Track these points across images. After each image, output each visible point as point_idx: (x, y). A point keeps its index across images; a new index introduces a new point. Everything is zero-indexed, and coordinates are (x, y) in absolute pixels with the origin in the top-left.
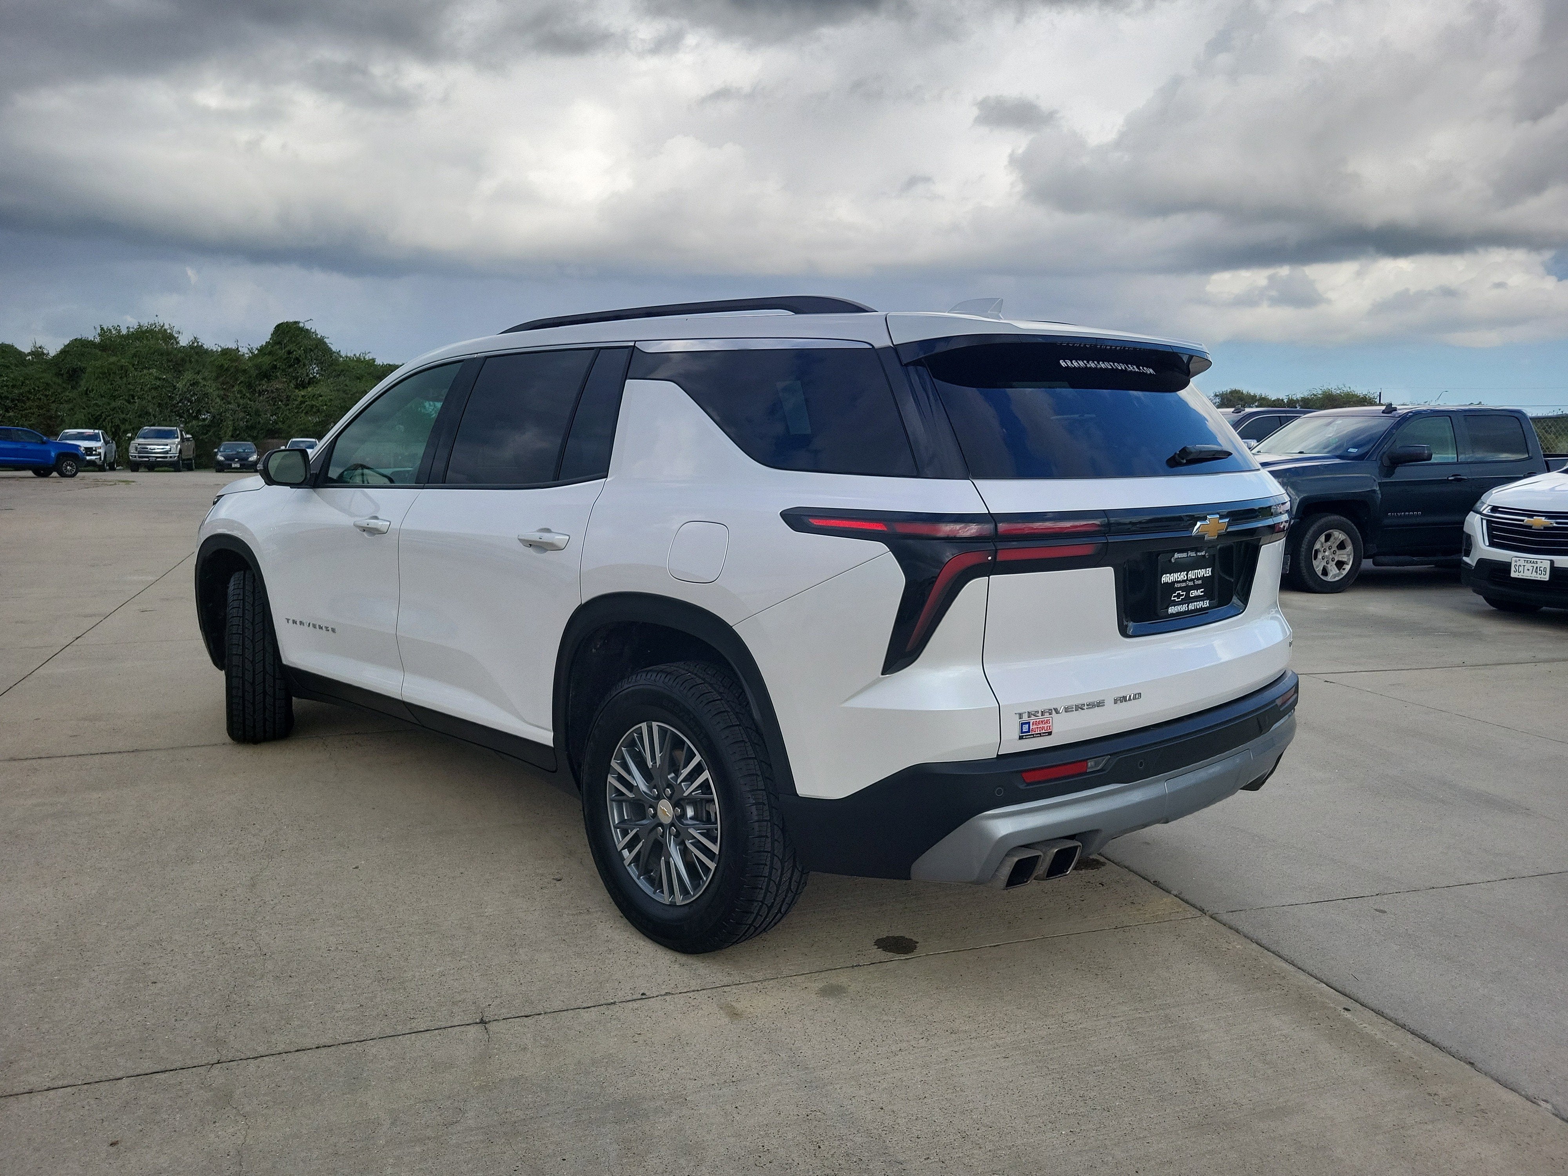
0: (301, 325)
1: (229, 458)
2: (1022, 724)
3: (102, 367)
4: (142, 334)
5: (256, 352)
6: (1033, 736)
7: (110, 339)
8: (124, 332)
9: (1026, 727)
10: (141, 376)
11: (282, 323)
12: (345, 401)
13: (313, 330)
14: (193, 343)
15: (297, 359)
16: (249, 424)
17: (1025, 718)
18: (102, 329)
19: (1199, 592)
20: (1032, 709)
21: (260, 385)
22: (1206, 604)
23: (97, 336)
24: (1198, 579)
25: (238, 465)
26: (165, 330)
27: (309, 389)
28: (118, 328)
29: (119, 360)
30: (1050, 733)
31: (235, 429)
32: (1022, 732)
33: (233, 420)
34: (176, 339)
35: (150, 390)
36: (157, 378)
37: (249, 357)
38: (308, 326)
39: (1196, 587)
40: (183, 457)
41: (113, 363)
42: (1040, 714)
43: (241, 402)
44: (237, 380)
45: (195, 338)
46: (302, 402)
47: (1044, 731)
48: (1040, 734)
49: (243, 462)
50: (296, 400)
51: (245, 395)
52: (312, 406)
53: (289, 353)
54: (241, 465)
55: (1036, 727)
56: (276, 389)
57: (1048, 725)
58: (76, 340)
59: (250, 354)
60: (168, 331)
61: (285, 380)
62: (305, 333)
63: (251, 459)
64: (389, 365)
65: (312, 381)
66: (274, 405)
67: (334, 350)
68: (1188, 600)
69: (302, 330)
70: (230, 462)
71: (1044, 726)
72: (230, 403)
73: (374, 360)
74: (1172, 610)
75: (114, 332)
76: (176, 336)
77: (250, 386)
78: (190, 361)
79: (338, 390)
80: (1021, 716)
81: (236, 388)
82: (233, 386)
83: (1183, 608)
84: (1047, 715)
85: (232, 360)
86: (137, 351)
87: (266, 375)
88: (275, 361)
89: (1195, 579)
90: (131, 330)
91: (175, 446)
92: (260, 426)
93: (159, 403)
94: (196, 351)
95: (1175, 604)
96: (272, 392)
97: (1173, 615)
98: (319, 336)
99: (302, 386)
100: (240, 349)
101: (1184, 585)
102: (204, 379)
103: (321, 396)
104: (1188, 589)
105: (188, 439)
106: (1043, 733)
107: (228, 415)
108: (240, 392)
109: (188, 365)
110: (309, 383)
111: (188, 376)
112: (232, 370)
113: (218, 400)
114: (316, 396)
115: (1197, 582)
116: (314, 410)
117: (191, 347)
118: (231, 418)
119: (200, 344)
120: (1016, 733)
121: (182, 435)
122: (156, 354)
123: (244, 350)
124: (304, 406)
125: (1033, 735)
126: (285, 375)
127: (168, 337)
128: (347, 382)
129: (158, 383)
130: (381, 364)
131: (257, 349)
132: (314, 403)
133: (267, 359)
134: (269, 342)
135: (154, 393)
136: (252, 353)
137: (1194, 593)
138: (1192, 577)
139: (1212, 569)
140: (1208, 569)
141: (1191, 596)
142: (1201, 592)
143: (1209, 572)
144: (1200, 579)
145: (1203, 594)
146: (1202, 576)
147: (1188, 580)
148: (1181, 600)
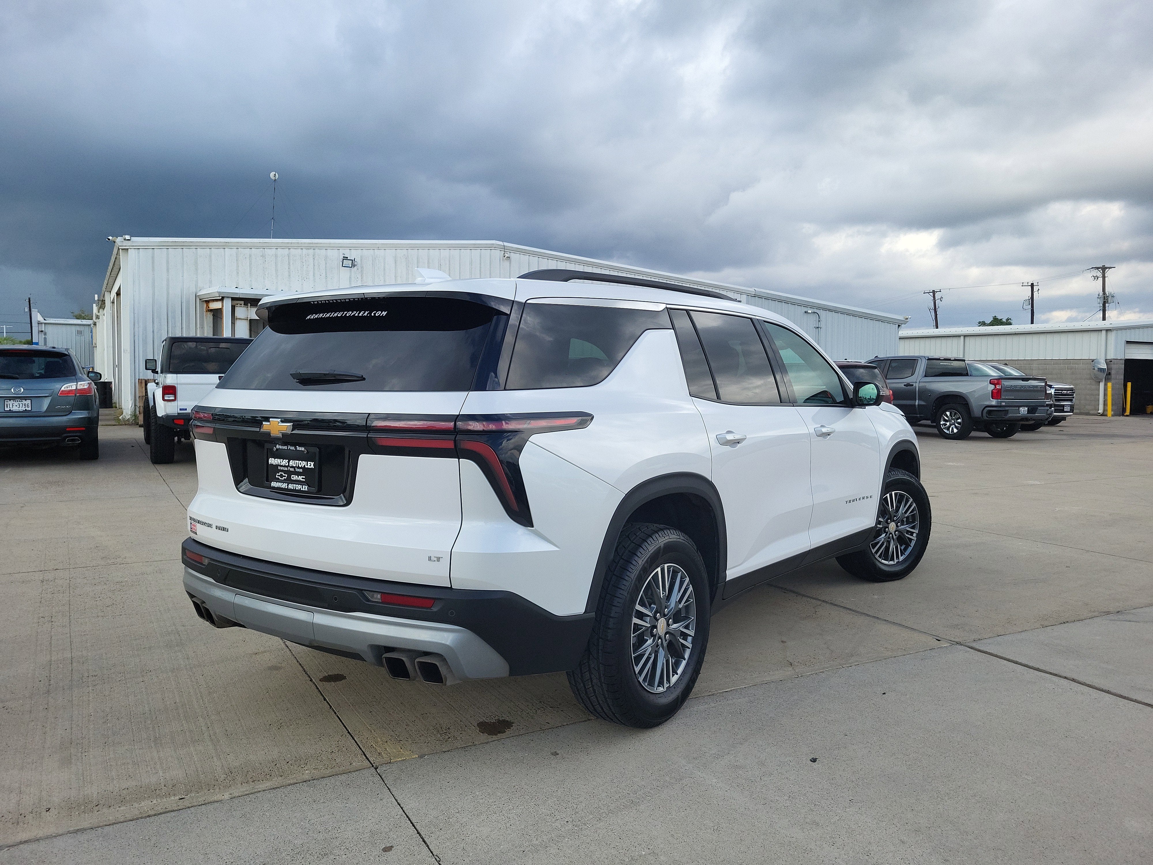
19: (300, 478)
20: (192, 516)
22: (305, 488)
24: (298, 467)
30: (196, 534)
39: (298, 474)
42: (193, 520)
47: (195, 531)
68: (289, 481)
71: (195, 528)
74: (274, 484)
83: (284, 486)
84: (195, 522)
89: (296, 467)
95: (278, 480)
97: (274, 488)
101: (286, 469)
104: (290, 473)
115: (297, 470)
137: (294, 477)
138: (294, 465)
139: (313, 463)
140: (309, 463)
141: (292, 479)
142: (302, 478)
143: (310, 465)
144: (301, 468)
145: (304, 480)
146: (303, 467)
147: (289, 466)
148: (283, 479)
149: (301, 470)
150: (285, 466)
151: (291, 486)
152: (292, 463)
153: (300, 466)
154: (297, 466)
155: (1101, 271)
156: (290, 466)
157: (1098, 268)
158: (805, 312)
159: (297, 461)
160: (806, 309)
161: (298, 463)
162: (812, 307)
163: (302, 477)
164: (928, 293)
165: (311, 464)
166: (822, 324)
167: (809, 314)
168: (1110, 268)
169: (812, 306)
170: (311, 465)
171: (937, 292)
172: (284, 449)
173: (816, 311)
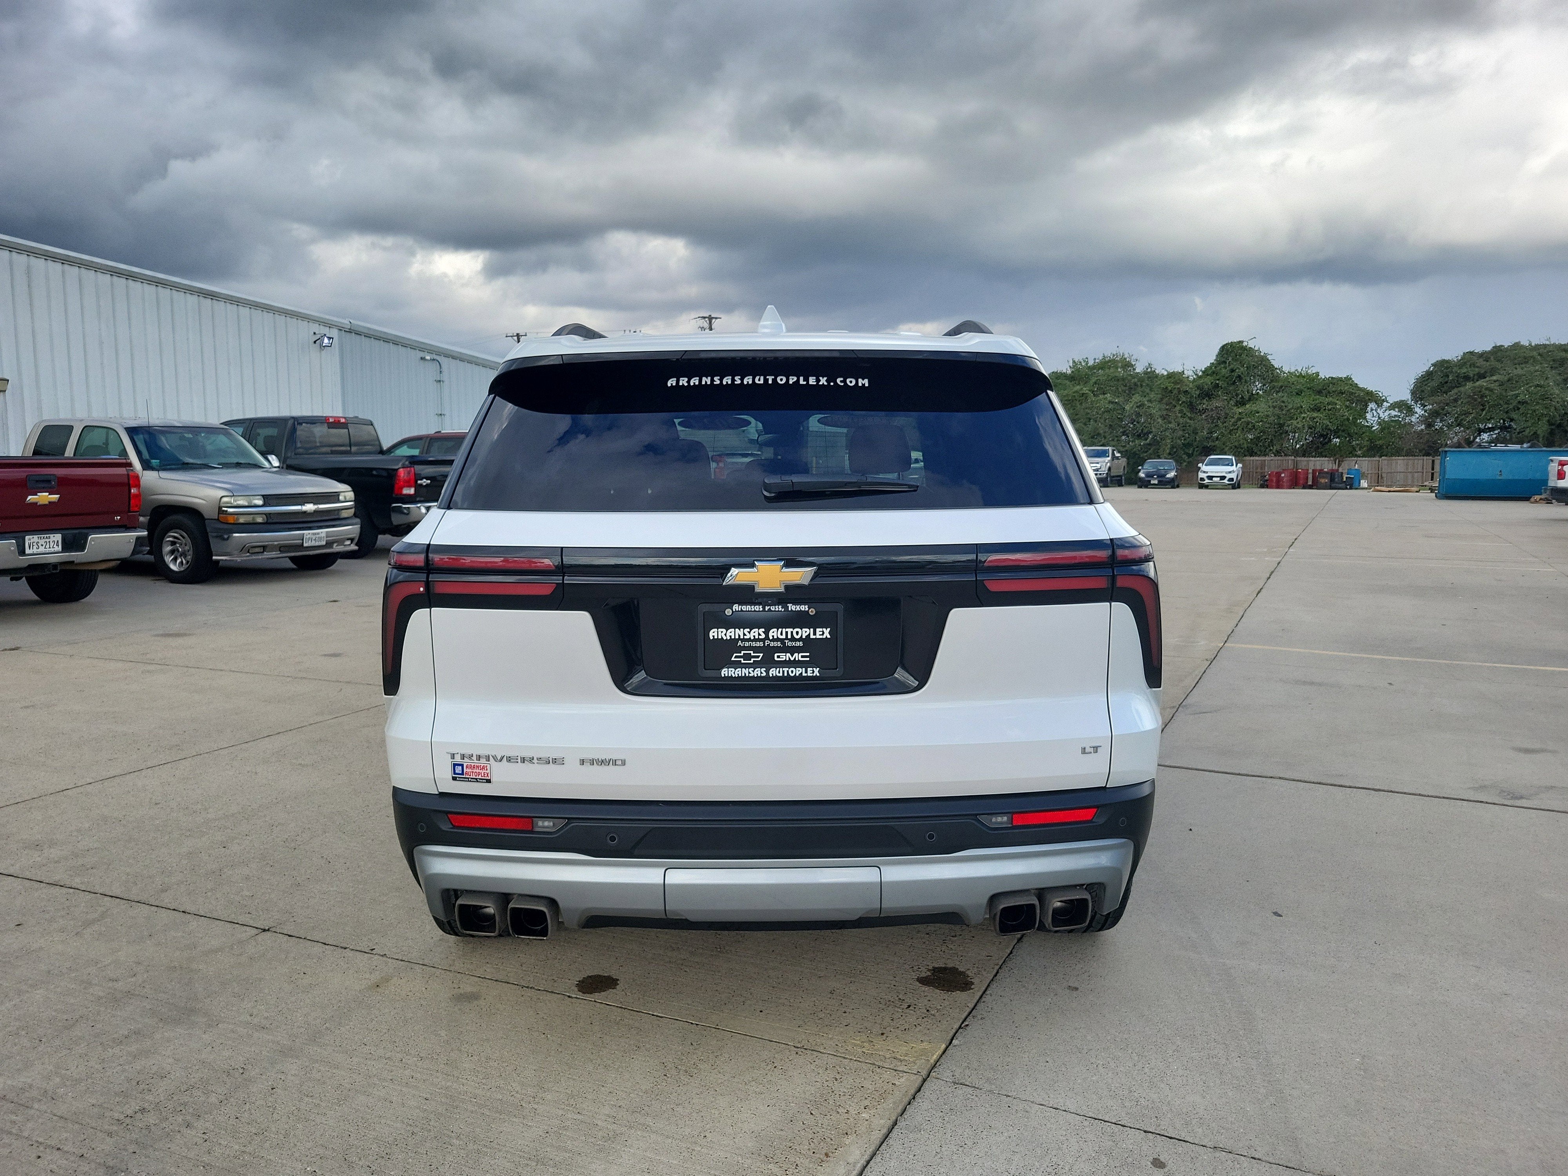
0: (1245, 344)
1: (1150, 475)
2: (455, 765)
3: (1067, 395)
4: (1106, 364)
5: (1200, 374)
6: (468, 780)
7: (1078, 370)
8: (1091, 363)
9: (459, 769)
10: (1097, 401)
11: (1227, 344)
12: (1279, 418)
13: (1256, 349)
14: (1147, 369)
15: (1239, 377)
16: (1186, 442)
17: (458, 759)
18: (1074, 362)
19: (797, 656)
20: (467, 752)
21: (1201, 404)
22: (813, 672)
23: (1069, 368)
24: (793, 640)
25: (1156, 482)
26: (1125, 359)
27: (1247, 406)
28: (1086, 360)
29: (1082, 389)
30: (489, 781)
31: (1172, 447)
32: (455, 773)
33: (1172, 438)
34: (1132, 366)
35: (1103, 412)
36: (1110, 402)
37: (1194, 379)
38: (1251, 345)
39: (792, 650)
40: (1112, 475)
41: (1076, 392)
42: (474, 758)
43: (1181, 420)
44: (1179, 400)
45: (1149, 364)
46: (1239, 419)
47: (480, 777)
48: (476, 779)
49: (1160, 479)
50: (1233, 417)
51: (1185, 414)
52: (1248, 423)
53: (1232, 371)
54: (1159, 481)
55: (471, 770)
56: (1216, 408)
57: (485, 771)
58: (1053, 372)
59: (1195, 377)
60: (1127, 359)
61: (1225, 398)
62: (1249, 351)
63: (1168, 476)
64: (1332, 378)
65: (1253, 398)
66: (1213, 422)
67: (1276, 366)
68: (768, 662)
69: (1245, 349)
70: (1149, 479)
71: (480, 771)
72: (1170, 423)
73: (1317, 374)
74: (730, 672)
75: (1083, 364)
76: (1133, 363)
77: (1191, 407)
78: (1142, 386)
79: (1274, 407)
80: (453, 756)
81: (1178, 408)
82: (1175, 406)
83: (756, 672)
84: (483, 761)
85: (1175, 383)
86: (1097, 380)
87: (1207, 394)
88: (1218, 380)
89: (786, 639)
90: (1097, 361)
91: (1104, 464)
92: (1196, 443)
93: (1110, 425)
94: (1150, 375)
95: (737, 665)
96: (1212, 410)
98: (1262, 354)
99: (1242, 403)
100: (1185, 372)
101: (759, 644)
102: (1150, 401)
103: (1258, 413)
104: (770, 651)
105: (1117, 458)
106: (480, 779)
107: (1167, 434)
108: (1181, 411)
109: (1139, 389)
110: (1250, 400)
111: (1136, 398)
112: (1175, 392)
113: (1159, 420)
114: (1253, 413)
115: (789, 644)
116: (1250, 426)
117: (1146, 373)
118: (1170, 437)
119: (1153, 369)
120: (449, 774)
121: (1113, 454)
122: (1113, 380)
123: (1189, 373)
124: (1239, 423)
125: (468, 778)
126: (1227, 393)
127: (1127, 365)
128: (1285, 399)
129: (1111, 406)
130: (1323, 377)
131: (1201, 370)
132: (1249, 419)
133: (1208, 380)
134: (1213, 363)
135: (1106, 416)
136: (1196, 375)
137: (782, 657)
138: (780, 637)
139: (829, 629)
140: (818, 630)
141: (776, 659)
142: (802, 657)
143: (821, 633)
144: (801, 639)
145: (808, 659)
146: (804, 637)
147: (769, 639)
148: (752, 659)
149: (801, 644)
150: (755, 640)
151: (773, 672)
152: (774, 633)
153: (798, 637)
154: (789, 637)
155: (708, 322)
156: (771, 638)
157: (704, 318)
158: (422, 358)
159: (787, 630)
160: (422, 354)
161: (792, 632)
162: (430, 352)
163: (800, 654)
164: (512, 336)
165: (823, 631)
166: (445, 377)
167: (427, 362)
168: (716, 318)
169: (430, 350)
170: (824, 633)
171: (522, 336)
172: (755, 611)
173: (435, 357)
